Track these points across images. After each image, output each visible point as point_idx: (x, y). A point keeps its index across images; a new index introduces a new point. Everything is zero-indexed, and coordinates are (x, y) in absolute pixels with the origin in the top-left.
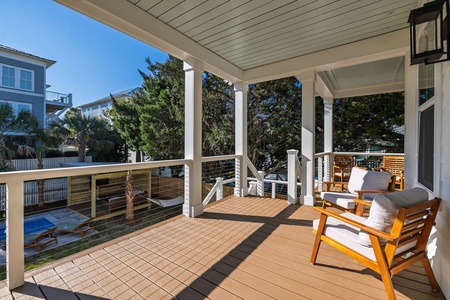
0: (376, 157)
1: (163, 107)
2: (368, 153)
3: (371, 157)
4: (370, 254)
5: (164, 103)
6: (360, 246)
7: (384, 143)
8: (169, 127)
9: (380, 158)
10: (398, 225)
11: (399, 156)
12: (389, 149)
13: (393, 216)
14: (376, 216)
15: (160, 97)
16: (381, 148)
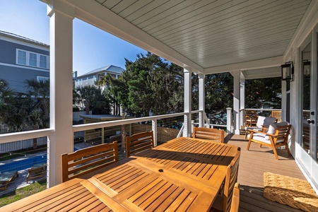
0: (268, 112)
1: (141, 81)
2: (262, 109)
3: (264, 111)
4: (269, 142)
5: (142, 79)
6: (265, 140)
7: (272, 104)
8: (146, 94)
9: (270, 112)
10: (277, 132)
11: (280, 111)
12: (275, 107)
13: (276, 129)
14: (271, 129)
15: (140, 75)
16: (270, 106)
